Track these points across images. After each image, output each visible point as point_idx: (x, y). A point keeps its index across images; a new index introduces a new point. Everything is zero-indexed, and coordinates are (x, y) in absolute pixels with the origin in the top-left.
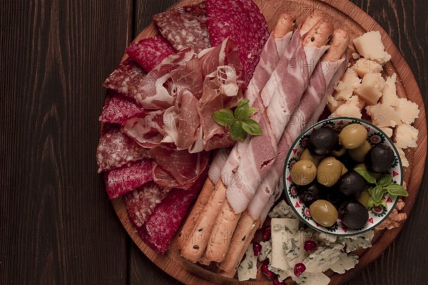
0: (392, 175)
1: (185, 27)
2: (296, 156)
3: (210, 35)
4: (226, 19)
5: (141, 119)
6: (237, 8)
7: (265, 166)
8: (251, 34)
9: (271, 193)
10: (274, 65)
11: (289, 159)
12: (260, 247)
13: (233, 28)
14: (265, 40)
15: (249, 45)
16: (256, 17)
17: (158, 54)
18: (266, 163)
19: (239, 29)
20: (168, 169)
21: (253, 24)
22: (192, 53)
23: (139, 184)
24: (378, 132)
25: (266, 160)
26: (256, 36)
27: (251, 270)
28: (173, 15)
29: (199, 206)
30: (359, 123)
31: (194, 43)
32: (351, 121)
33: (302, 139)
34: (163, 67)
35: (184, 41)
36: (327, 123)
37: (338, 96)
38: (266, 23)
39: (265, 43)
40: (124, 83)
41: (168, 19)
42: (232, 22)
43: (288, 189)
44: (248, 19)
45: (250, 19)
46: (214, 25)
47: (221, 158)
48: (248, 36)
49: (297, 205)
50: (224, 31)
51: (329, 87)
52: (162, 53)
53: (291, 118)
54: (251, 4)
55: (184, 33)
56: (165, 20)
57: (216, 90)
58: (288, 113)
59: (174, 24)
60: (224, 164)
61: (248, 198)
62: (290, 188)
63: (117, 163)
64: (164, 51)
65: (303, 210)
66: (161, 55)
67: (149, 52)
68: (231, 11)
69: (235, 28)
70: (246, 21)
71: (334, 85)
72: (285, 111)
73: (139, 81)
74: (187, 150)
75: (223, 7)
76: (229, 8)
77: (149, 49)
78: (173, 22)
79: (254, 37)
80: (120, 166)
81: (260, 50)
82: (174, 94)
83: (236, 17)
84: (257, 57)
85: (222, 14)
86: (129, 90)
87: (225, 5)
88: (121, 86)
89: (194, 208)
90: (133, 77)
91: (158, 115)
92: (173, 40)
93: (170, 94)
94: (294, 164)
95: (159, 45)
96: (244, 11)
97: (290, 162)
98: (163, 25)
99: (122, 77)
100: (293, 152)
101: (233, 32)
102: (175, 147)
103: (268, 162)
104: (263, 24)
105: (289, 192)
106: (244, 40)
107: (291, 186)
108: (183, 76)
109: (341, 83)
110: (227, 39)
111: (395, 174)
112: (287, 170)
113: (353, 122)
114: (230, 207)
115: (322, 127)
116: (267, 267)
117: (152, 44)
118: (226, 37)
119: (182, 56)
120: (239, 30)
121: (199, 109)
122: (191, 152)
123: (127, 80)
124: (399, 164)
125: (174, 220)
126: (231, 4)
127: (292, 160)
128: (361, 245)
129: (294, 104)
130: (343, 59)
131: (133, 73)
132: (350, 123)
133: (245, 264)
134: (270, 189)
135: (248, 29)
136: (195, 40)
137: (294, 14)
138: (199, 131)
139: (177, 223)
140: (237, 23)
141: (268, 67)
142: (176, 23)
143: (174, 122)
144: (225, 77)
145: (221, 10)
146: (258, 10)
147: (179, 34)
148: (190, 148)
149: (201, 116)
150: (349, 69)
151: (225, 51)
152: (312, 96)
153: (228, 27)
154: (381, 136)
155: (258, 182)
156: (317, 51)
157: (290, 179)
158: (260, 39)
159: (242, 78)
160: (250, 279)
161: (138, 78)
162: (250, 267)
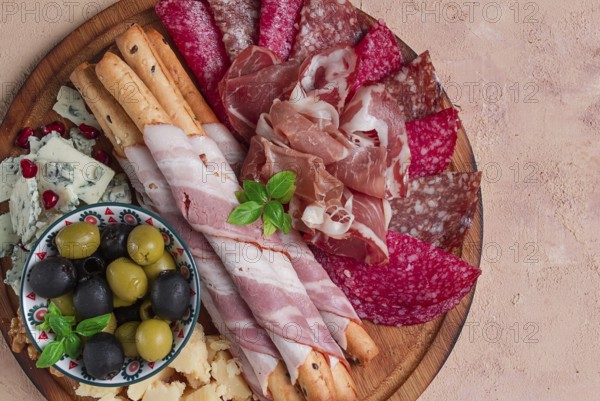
0: (74, 361)
1: (440, 210)
2: (174, 249)
3: (408, 238)
4: (417, 271)
5: (347, 75)
6: (423, 295)
7: (184, 200)
8: (376, 293)
9: (147, 190)
10: (313, 297)
11: (174, 237)
12: (88, 137)
13: (399, 273)
14: (356, 308)
15: (363, 282)
16: (397, 314)
17: (424, 151)
18: (188, 202)
19: (393, 282)
20: (259, 73)
21: (389, 306)
22: (395, 195)
23: (264, 24)
24: (141, 375)
25: (191, 206)
26: (370, 299)
27: (67, 108)
28: (466, 203)
29: (188, 87)
30: (166, 358)
31: (409, 210)
32: (176, 349)
33: (191, 270)
34: (401, 145)
35: (420, 196)
36: (192, 315)
37: (222, 357)
38: (380, 324)
39: (353, 304)
40: (411, 82)
41: (465, 192)
42: (408, 277)
43: (137, 212)
44: (400, 301)
45: (398, 304)
46: (418, 250)
47: (233, 152)
48: (375, 288)
49: (109, 212)
50: (401, 259)
51: (241, 351)
52: (422, 157)
53: (227, 273)
54: (418, 320)
55: (432, 203)
56: (465, 188)
57: (324, 195)
58: (237, 272)
59: (452, 197)
60: (222, 152)
61: (157, 153)
62: (137, 216)
63: (309, 11)
64: (422, 161)
65: (99, 216)
66: (419, 154)
67: (433, 139)
68: (425, 284)
69: (397, 276)
70: (399, 298)
71: (240, 360)
72: (241, 269)
73: (402, 104)
74: (268, 113)
75: (435, 277)
76: (430, 284)
77: (438, 142)
78: (456, 196)
79: (370, 294)
80: (303, 12)
81: (347, 292)
82: (354, 139)
83: (412, 287)
84: (341, 282)
85: (427, 269)
86: (397, 83)
87: (438, 281)
88: (410, 74)
89: (189, 80)
90: (413, 99)
91: (338, 100)
92: (432, 182)
93: (356, 133)
94: (165, 241)
95: (436, 160)
96: (415, 302)
97: (171, 236)
98: (460, 182)
99: (421, 83)
100: (182, 247)
101: (393, 270)
102: (283, 99)
103: (187, 208)
104: (381, 318)
105: (132, 210)
106: (374, 278)
107: (139, 220)
108: (371, 163)
109: (238, 372)
110: (387, 255)
111: (72, 365)
112: (163, 226)
113: (172, 351)
114: (159, 123)
115: (191, 306)
116: (58, 131)
117: (442, 150)
118: (392, 255)
119: (399, 178)
120: (391, 281)
121: (312, 158)
122: (262, 116)
123: (413, 89)
124: (81, 377)
125: (189, 45)
126: (435, 291)
127: (172, 240)
128: (14, 269)
129: (243, 288)
130: (265, 392)
131: (417, 103)
132: (173, 346)
133: (79, 106)
134: (153, 191)
135: (385, 293)
136: (413, 212)
137: (369, 369)
138: (283, 142)
139: (183, 47)
140: (404, 283)
141: (316, 286)
142: (453, 200)
143: (316, 117)
144: (335, 218)
145: (434, 271)
146: (405, 323)
147: (435, 196)
148: (269, 116)
149: (301, 155)
150: (250, 394)
151: (370, 240)
152: (241, 320)
153: (404, 268)
154: (132, 377)
155: (170, 179)
156: (295, 361)
157: (149, 222)
158: (364, 302)
159: (321, 242)
160: (56, 101)
161: (407, 105)
162: (71, 110)
